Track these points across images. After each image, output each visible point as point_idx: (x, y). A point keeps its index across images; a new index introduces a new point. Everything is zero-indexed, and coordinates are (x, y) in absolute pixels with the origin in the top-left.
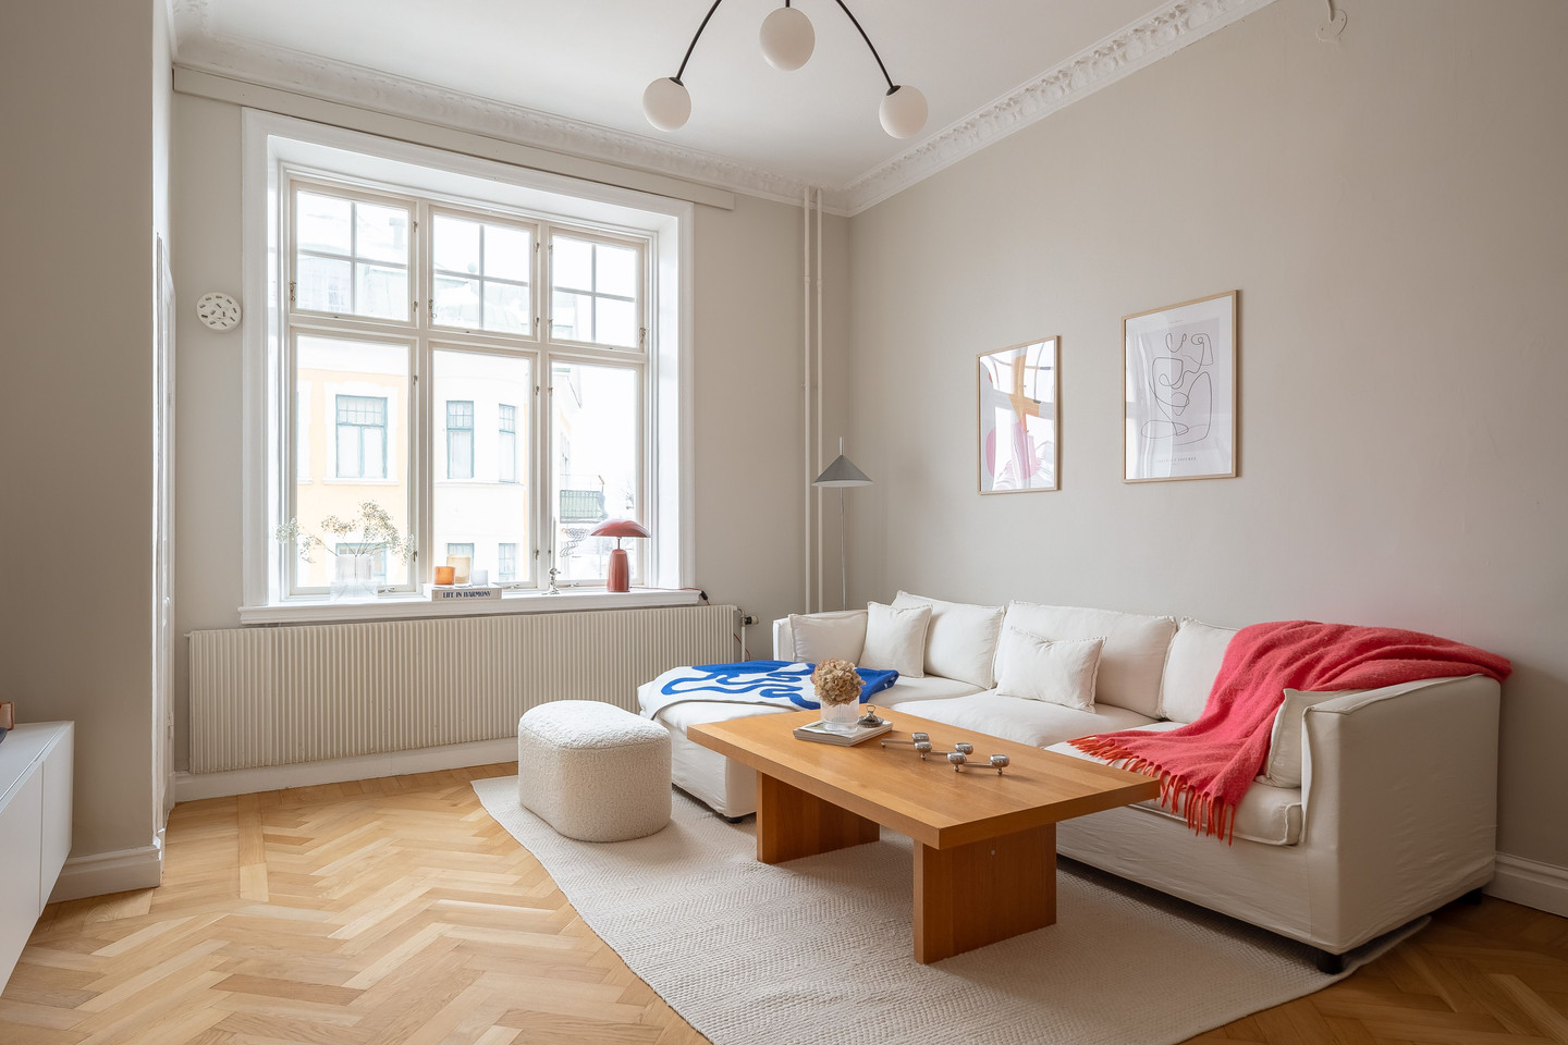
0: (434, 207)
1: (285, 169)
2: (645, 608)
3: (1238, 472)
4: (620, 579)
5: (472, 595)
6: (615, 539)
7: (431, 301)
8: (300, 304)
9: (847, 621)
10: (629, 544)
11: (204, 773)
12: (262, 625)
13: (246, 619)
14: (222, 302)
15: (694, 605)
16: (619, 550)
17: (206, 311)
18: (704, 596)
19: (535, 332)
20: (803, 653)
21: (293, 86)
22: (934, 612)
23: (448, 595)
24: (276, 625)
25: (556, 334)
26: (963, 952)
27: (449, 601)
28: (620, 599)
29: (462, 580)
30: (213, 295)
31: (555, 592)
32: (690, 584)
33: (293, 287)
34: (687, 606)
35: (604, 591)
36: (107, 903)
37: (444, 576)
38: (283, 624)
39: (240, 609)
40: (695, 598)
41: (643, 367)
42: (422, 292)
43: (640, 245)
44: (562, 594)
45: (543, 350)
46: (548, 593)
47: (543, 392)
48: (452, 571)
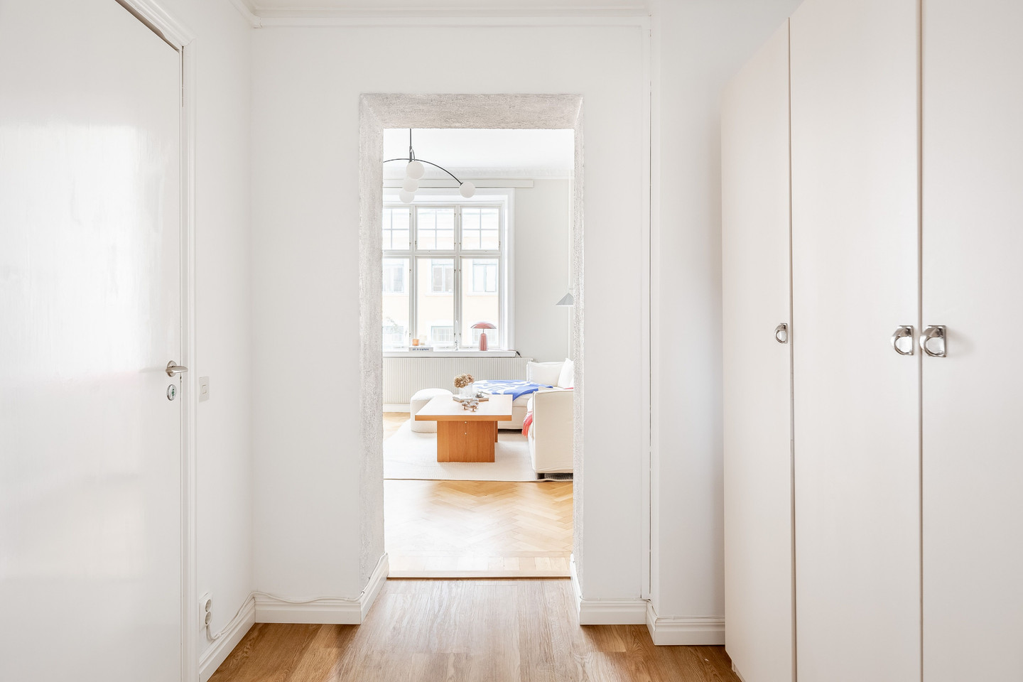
0: (417, 207)
2: (493, 357)
4: (483, 347)
5: (423, 350)
6: (482, 330)
7: (416, 241)
10: (486, 331)
15: (514, 357)
16: (483, 334)
18: (517, 353)
19: (455, 248)
23: (414, 349)
26: (452, 462)
27: (415, 352)
28: (484, 354)
29: (422, 344)
31: (457, 350)
32: (512, 348)
34: (511, 357)
35: (478, 350)
37: (416, 343)
40: (514, 354)
41: (500, 258)
42: (413, 238)
43: (499, 207)
44: (459, 350)
45: (458, 255)
46: (454, 350)
47: (458, 271)
48: (418, 341)
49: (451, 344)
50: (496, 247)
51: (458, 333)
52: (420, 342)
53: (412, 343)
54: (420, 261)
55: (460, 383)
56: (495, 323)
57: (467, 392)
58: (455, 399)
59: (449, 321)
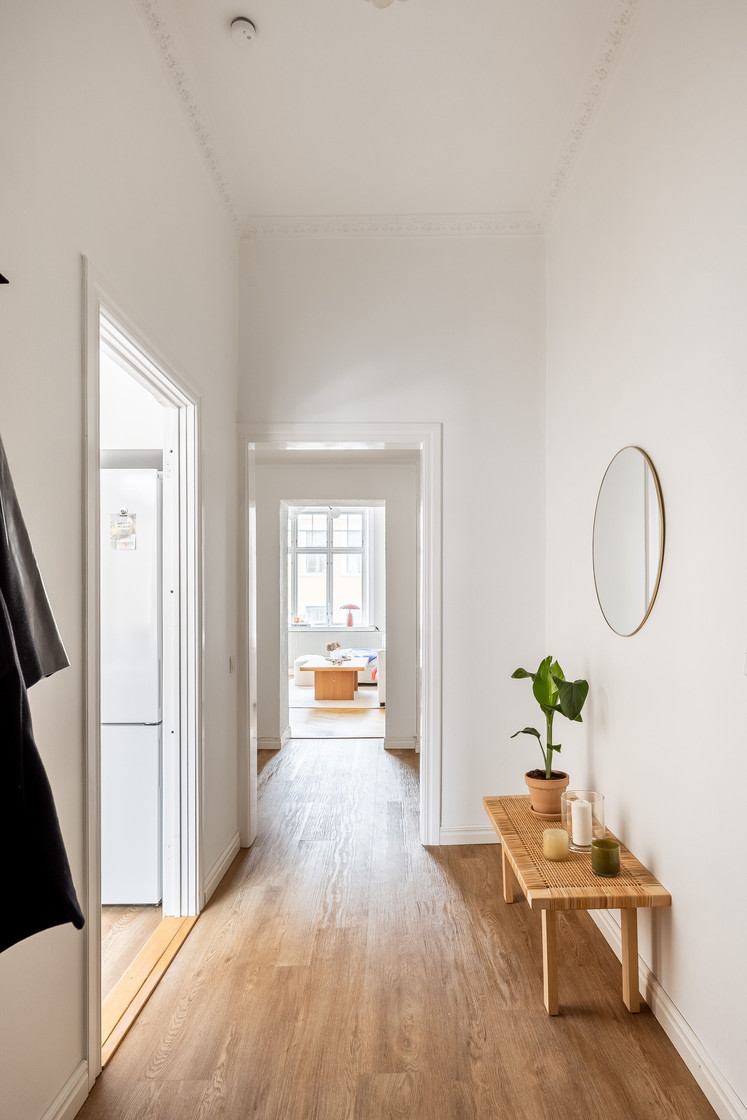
4: (350, 624)
6: (349, 610)
10: (352, 611)
16: (350, 614)
18: (377, 628)
23: (297, 626)
28: (350, 629)
32: (372, 624)
34: (372, 631)
35: (346, 626)
37: (296, 620)
40: (373, 629)
41: (363, 553)
43: (363, 513)
44: (330, 626)
45: (329, 551)
46: (327, 626)
47: (330, 564)
49: (325, 621)
50: (359, 544)
51: (330, 613)
52: (300, 620)
53: (294, 620)
54: (299, 555)
55: (330, 648)
56: (358, 603)
57: (336, 654)
58: (327, 660)
59: (323, 602)
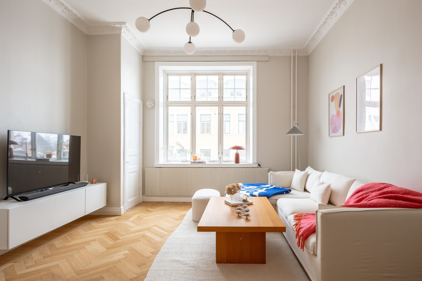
0: (195, 74)
1: (165, 72)
2: (243, 168)
3: (381, 129)
4: (237, 160)
5: (199, 163)
6: (236, 150)
7: (195, 96)
8: (170, 100)
9: (289, 174)
10: (239, 151)
11: (147, 196)
12: (158, 167)
13: (155, 166)
14: (151, 102)
15: (257, 168)
16: (237, 153)
17: (148, 104)
18: (259, 165)
19: (219, 100)
20: (272, 182)
21: (164, 55)
22: (309, 173)
23: (194, 163)
24: (160, 168)
25: (225, 100)
26: (229, 263)
27: (195, 164)
28: (237, 165)
29: (199, 159)
30: (149, 101)
31: (221, 163)
32: (255, 162)
33: (167, 96)
34: (255, 168)
35: (234, 163)
36: (109, 217)
37: (195, 159)
38: (162, 167)
39: (154, 164)
40: (256, 165)
41: (247, 106)
42: (193, 94)
43: (247, 74)
44: (222, 163)
45: (220, 104)
46: (219, 163)
47: (221, 114)
48: (196, 157)
49: (217, 160)
51: (221, 152)
52: (198, 158)
53: (192, 159)
54: (197, 108)
55: (231, 191)
56: (244, 147)
57: (236, 197)
